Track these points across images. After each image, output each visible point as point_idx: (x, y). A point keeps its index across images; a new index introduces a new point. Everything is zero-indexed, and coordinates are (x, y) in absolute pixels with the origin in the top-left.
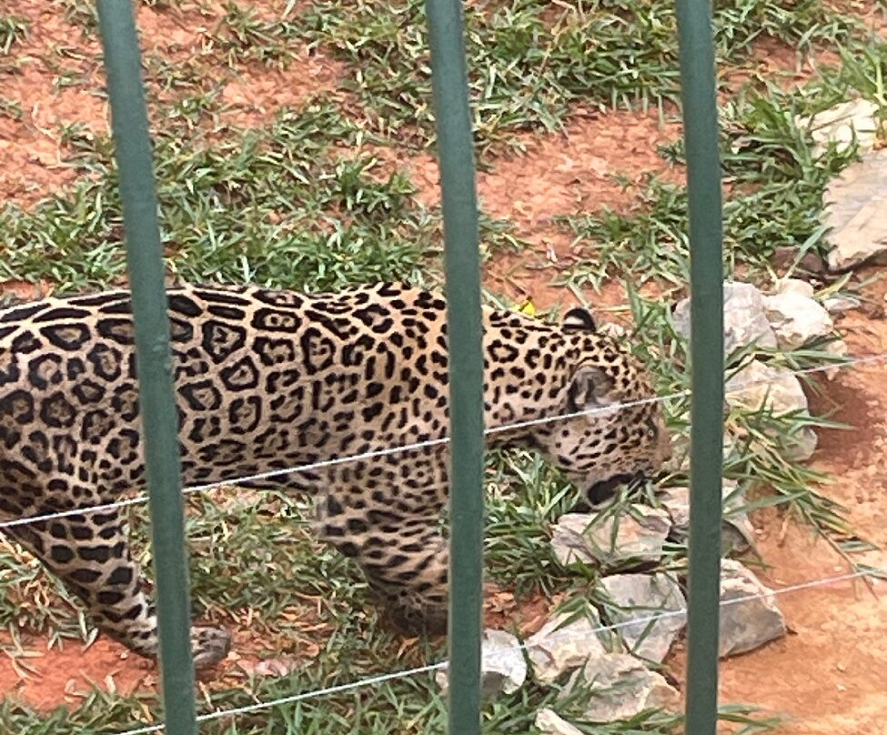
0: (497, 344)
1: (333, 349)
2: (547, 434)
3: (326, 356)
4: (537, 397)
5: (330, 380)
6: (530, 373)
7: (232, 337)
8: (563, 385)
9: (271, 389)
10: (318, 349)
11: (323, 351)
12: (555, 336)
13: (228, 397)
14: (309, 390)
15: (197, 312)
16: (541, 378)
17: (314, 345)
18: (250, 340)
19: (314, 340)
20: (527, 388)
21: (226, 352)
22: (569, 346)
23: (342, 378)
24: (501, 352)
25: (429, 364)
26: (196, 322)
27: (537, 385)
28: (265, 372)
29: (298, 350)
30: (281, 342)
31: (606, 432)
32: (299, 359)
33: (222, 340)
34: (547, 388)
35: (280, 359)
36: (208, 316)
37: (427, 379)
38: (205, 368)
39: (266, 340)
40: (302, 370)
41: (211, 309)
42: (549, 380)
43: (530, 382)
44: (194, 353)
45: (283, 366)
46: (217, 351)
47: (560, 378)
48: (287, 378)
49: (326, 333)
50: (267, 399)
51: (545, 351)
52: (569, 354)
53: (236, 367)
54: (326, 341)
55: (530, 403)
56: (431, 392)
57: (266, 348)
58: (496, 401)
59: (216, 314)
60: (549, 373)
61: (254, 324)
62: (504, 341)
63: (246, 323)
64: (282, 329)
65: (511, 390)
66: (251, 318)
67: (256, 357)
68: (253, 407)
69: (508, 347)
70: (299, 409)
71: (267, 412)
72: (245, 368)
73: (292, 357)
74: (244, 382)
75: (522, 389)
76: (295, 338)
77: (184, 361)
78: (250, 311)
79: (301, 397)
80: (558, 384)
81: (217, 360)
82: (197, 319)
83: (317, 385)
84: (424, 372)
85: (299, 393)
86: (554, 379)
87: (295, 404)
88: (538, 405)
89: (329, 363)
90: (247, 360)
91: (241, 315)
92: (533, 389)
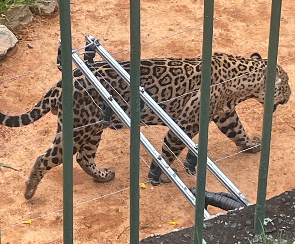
0: (240, 65)
1: (193, 68)
2: (258, 92)
3: (192, 70)
4: (253, 81)
5: (194, 78)
6: (251, 73)
7: (162, 69)
8: (262, 76)
9: (176, 84)
10: (189, 69)
11: (190, 70)
12: (256, 62)
13: (161, 89)
14: (188, 83)
15: (151, 64)
16: (254, 75)
17: (188, 68)
18: (168, 69)
19: (188, 67)
20: (250, 78)
21: (161, 74)
22: (261, 64)
23: (197, 76)
24: (242, 68)
25: (222, 72)
26: (151, 67)
27: (253, 77)
28: (174, 78)
29: (184, 70)
30: (178, 68)
31: (278, 88)
32: (184, 72)
33: (159, 70)
34: (256, 78)
35: (179, 73)
36: (154, 65)
37: (221, 77)
38: (153, 81)
39: (173, 68)
40: (186, 76)
41: (155, 63)
42: (257, 75)
43: (251, 77)
44: (150, 77)
45: (180, 76)
46: (157, 75)
47: (260, 74)
48: (181, 79)
49: (190, 65)
50: (175, 87)
51: (255, 67)
52: (262, 67)
53: (164, 78)
54: (191, 67)
55: (251, 83)
56: (221, 81)
57: (174, 71)
58: (238, 84)
59: (157, 64)
60: (257, 74)
61: (168, 65)
62: (242, 64)
63: (166, 65)
64: (178, 65)
65: (244, 79)
66: (167, 64)
67: (170, 74)
68: (170, 90)
69: (243, 66)
70: (185, 90)
71: (174, 92)
72: (167, 78)
73: (182, 73)
74: (167, 82)
75: (248, 79)
76: (182, 67)
77: (147, 80)
78: (167, 63)
79: (185, 86)
80: (260, 76)
81: (158, 77)
82: (151, 66)
83: (190, 81)
84: (220, 75)
85: (185, 85)
86: (259, 75)
87: (184, 89)
88: (253, 84)
89: (193, 72)
90: (168, 75)
91: (164, 64)
92: (251, 79)
